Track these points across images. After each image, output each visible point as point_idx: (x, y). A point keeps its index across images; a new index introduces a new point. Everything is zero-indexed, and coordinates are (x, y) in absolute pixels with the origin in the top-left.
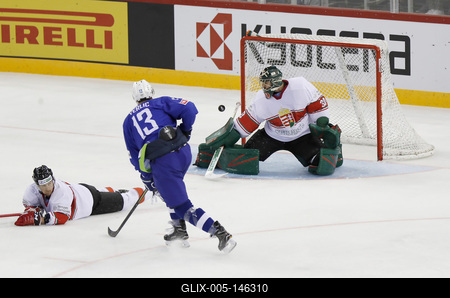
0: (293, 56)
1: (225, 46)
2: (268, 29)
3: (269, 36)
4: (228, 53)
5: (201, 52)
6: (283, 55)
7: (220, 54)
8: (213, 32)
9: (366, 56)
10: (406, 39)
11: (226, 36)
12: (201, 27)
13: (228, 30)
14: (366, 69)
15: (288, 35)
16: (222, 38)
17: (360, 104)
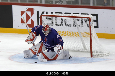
0: (56, 22)
1: (31, 19)
2: (47, 13)
3: (47, 14)
4: (32, 22)
5: (23, 22)
6: (52, 21)
7: (29, 22)
8: (27, 14)
9: (82, 21)
10: (97, 15)
11: (31, 16)
12: (22, 13)
13: (32, 14)
14: (82, 26)
15: (54, 14)
16: (30, 16)
17: (83, 38)
